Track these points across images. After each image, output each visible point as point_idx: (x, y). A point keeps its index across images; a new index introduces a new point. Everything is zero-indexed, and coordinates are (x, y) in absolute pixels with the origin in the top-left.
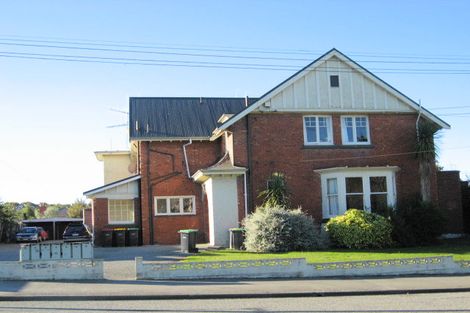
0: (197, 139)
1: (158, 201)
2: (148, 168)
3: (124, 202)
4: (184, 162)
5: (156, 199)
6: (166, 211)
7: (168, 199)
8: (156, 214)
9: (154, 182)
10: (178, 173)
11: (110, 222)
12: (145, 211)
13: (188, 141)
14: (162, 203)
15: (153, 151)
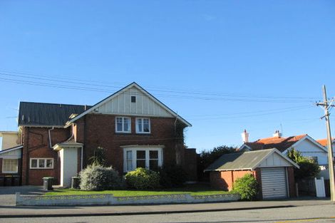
0: (57, 127)
1: (33, 160)
2: (28, 142)
3: (12, 160)
4: (48, 139)
5: (31, 159)
6: (36, 166)
7: (38, 159)
8: (31, 168)
9: (31, 150)
10: (44, 145)
11: (3, 172)
12: (24, 166)
13: (52, 128)
14: (34, 162)
15: (32, 131)
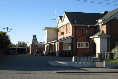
0: (90, 25)
1: (78, 43)
2: (76, 34)
3: (68, 43)
4: (86, 32)
5: (77, 43)
6: (80, 47)
7: (81, 43)
8: (78, 48)
9: (77, 38)
10: (84, 36)
11: (64, 50)
12: (74, 47)
13: (88, 26)
14: (79, 44)
15: (77, 28)
